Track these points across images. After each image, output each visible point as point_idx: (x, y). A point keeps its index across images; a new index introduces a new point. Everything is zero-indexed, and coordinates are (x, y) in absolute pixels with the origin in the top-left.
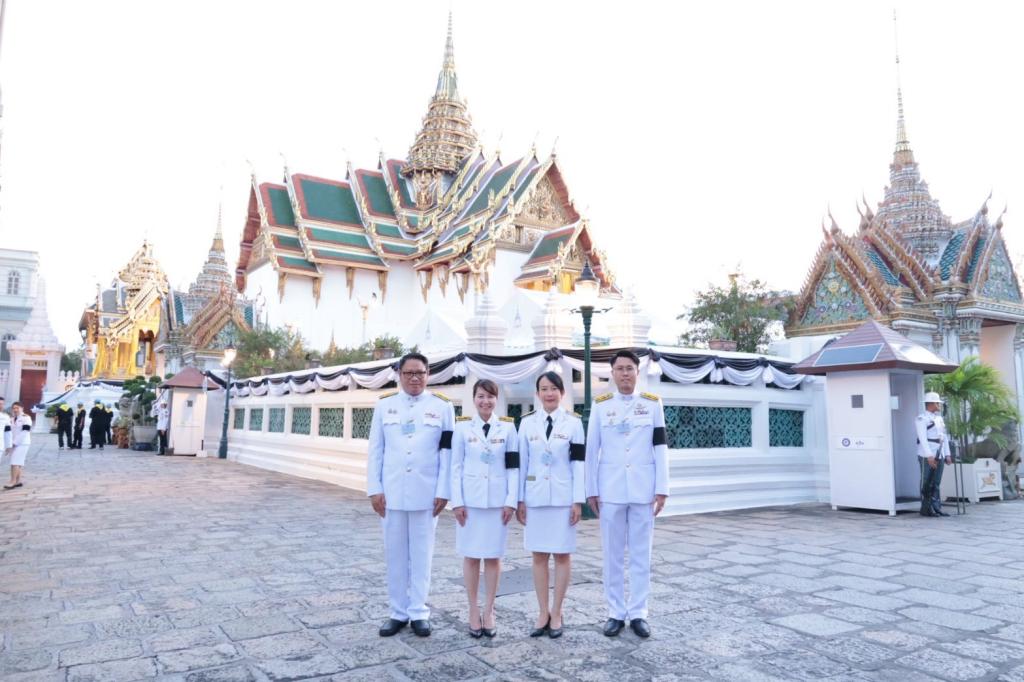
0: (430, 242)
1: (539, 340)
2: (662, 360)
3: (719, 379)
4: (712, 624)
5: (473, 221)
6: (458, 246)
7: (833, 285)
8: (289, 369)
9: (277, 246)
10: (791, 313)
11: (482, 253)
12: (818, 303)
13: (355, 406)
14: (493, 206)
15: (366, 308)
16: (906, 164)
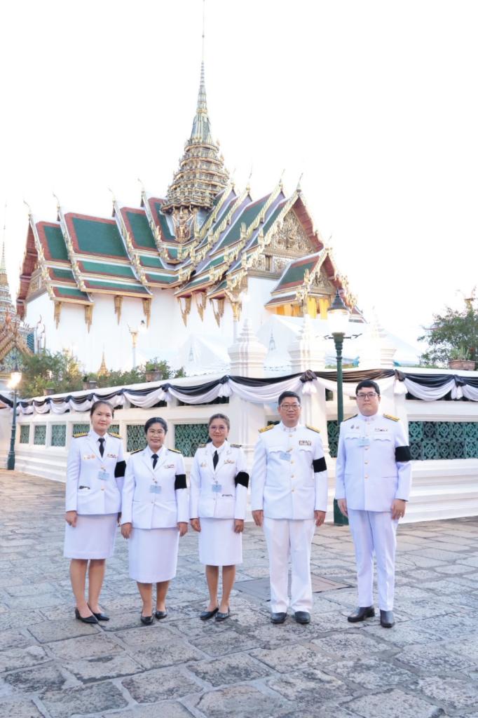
0: (188, 271)
1: (295, 363)
2: (406, 379)
3: (459, 396)
4: (468, 629)
5: (227, 252)
6: (214, 275)
8: (68, 390)
9: (52, 279)
11: (236, 281)
13: (129, 423)
14: (244, 238)
15: (135, 334)
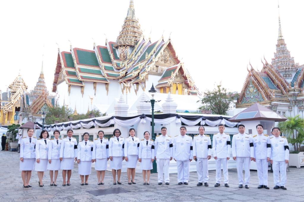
1: (139, 111)
5: (140, 64)
6: (134, 74)
7: (251, 89)
10: (238, 99)
12: (246, 96)
14: (147, 59)
15: (92, 99)
16: (281, 44)
